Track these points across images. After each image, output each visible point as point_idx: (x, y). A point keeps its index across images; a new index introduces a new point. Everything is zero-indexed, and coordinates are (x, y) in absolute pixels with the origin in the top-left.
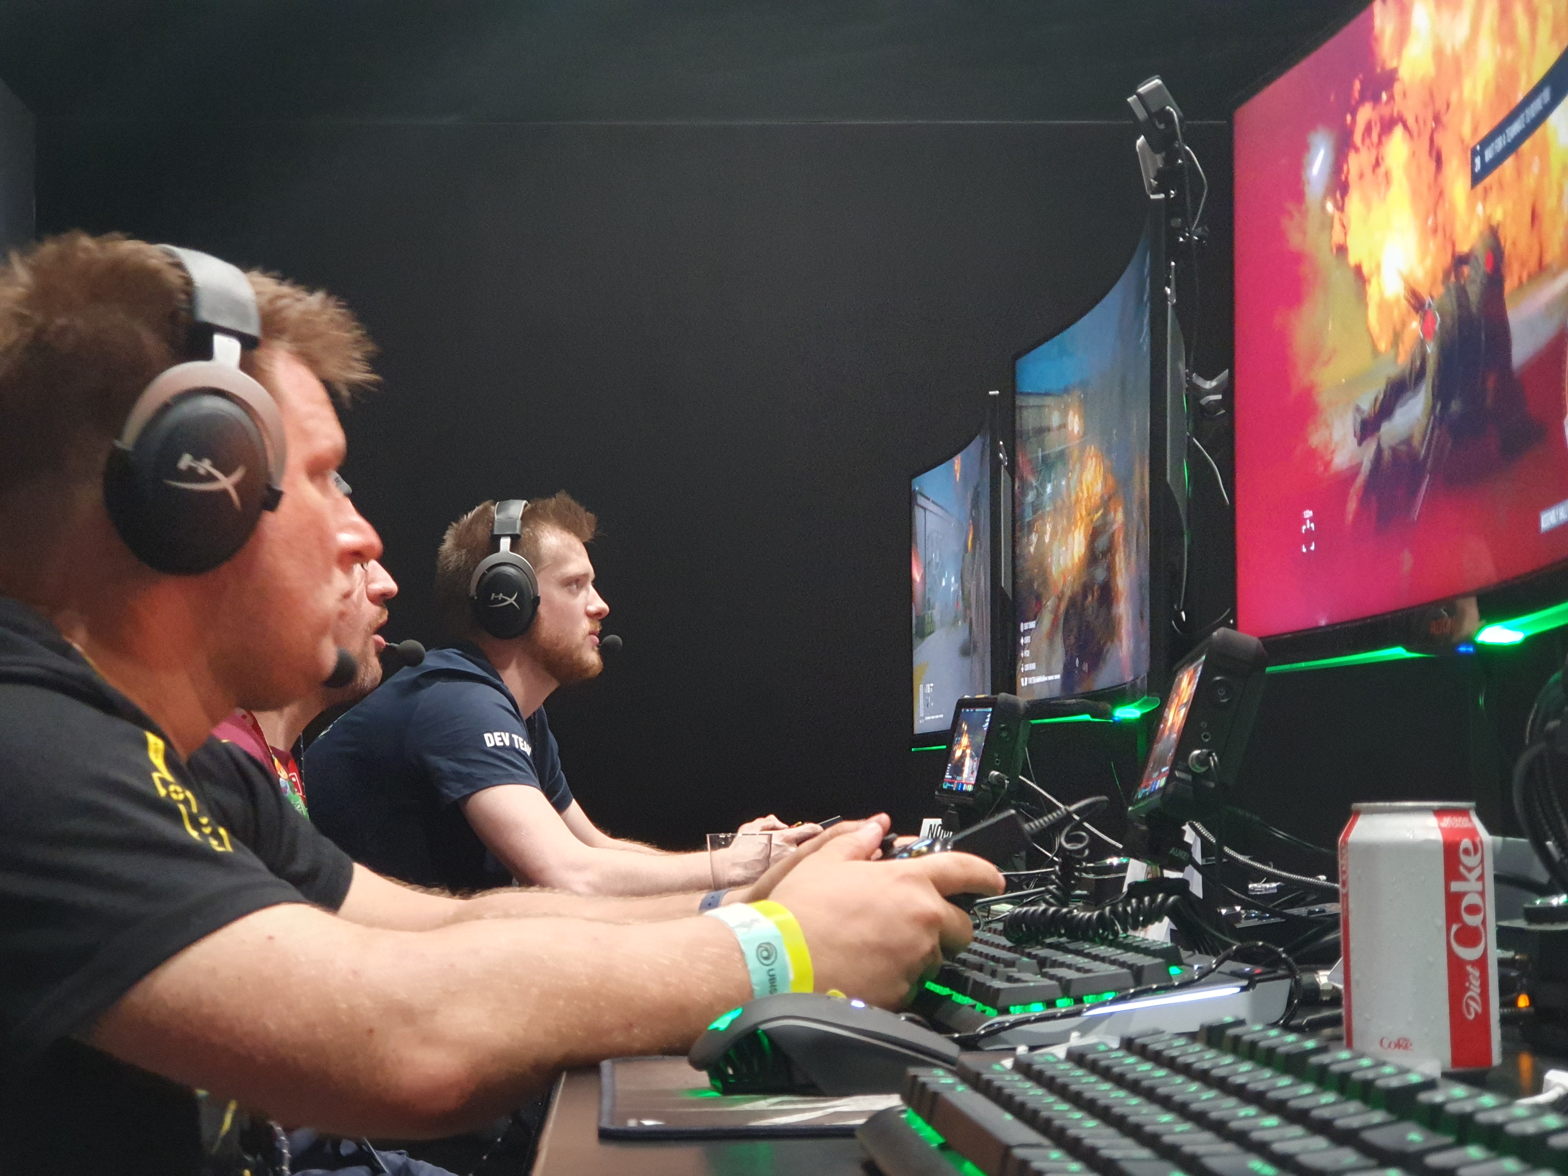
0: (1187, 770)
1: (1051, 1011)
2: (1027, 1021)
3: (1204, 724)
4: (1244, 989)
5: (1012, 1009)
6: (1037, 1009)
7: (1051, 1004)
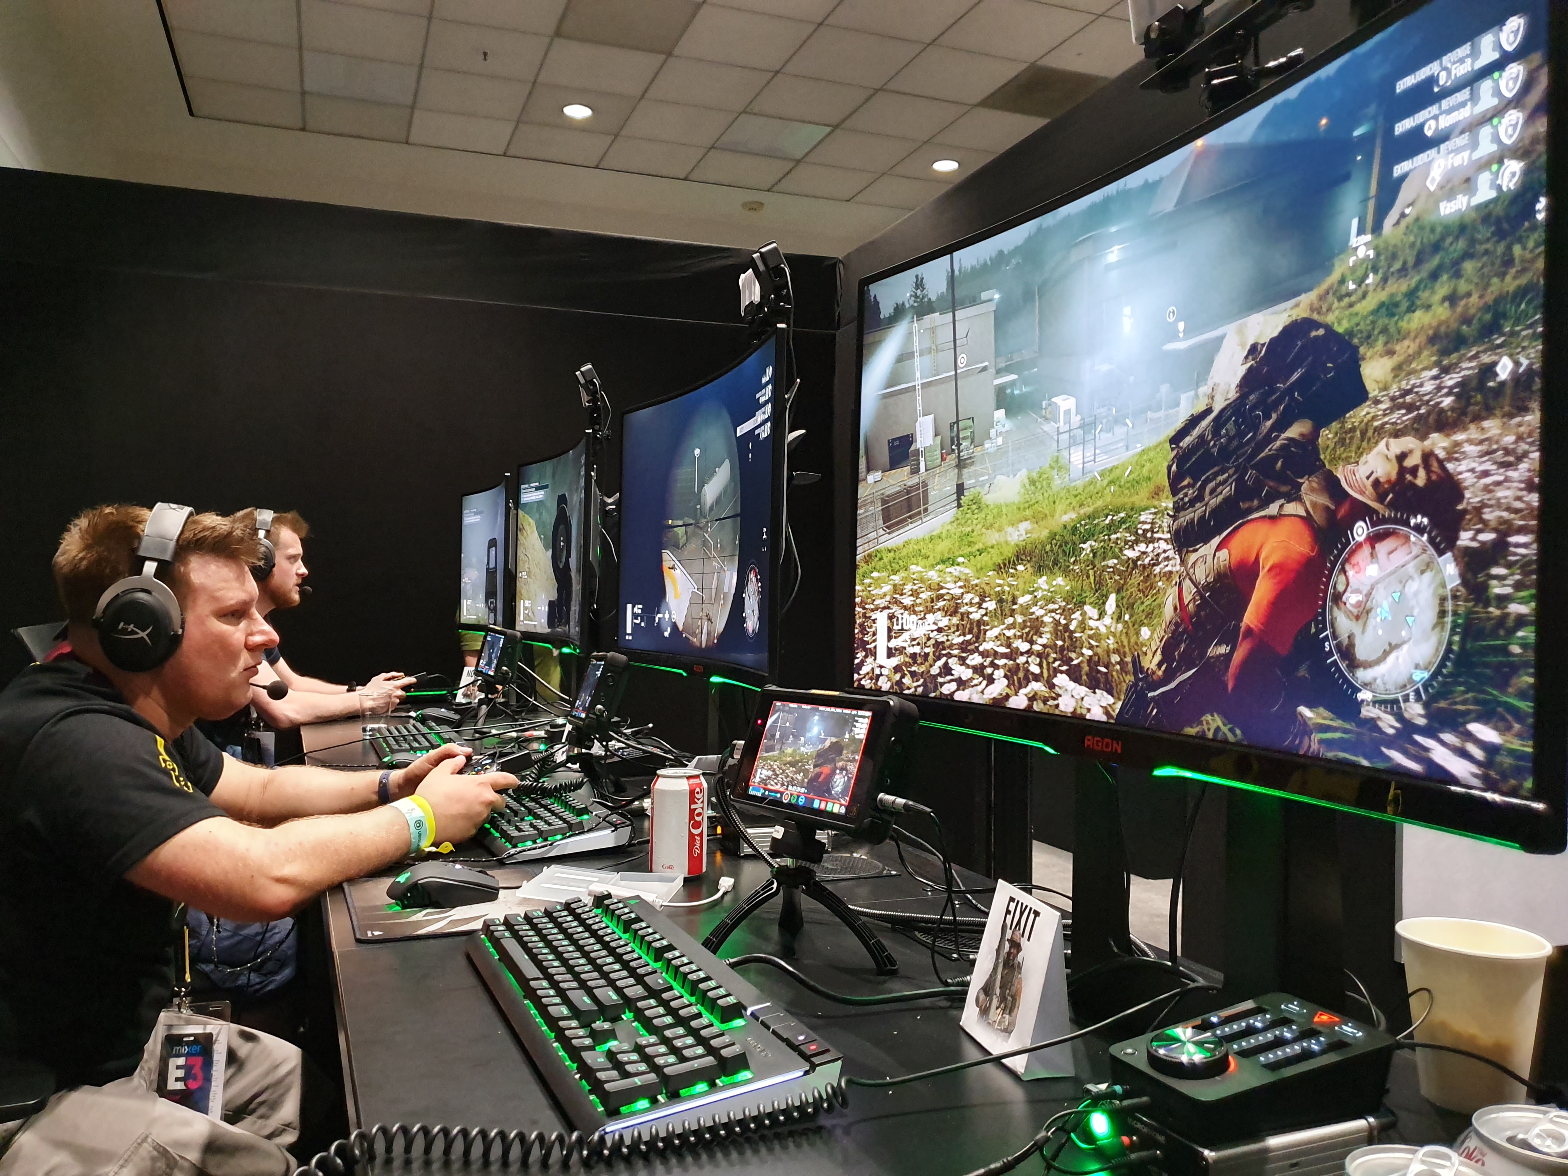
0: (595, 714)
1: (535, 846)
2: (524, 851)
3: (602, 694)
4: (613, 831)
5: (519, 845)
6: (529, 844)
7: (535, 842)
